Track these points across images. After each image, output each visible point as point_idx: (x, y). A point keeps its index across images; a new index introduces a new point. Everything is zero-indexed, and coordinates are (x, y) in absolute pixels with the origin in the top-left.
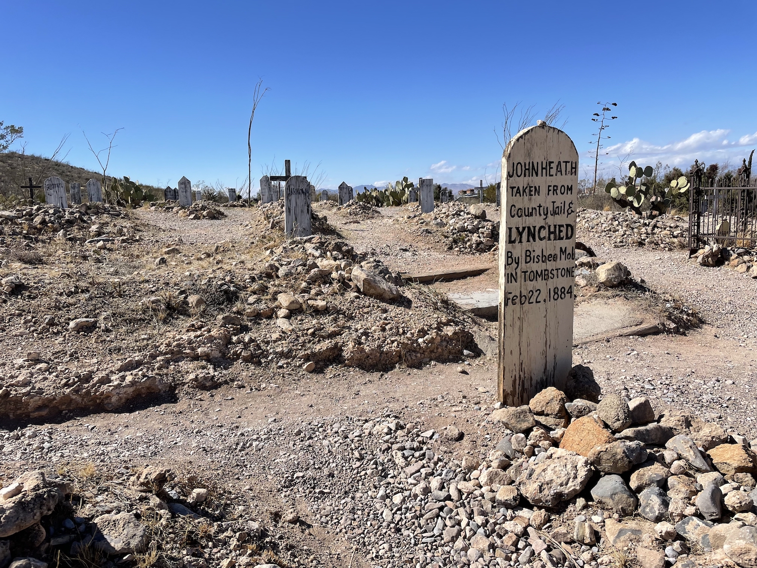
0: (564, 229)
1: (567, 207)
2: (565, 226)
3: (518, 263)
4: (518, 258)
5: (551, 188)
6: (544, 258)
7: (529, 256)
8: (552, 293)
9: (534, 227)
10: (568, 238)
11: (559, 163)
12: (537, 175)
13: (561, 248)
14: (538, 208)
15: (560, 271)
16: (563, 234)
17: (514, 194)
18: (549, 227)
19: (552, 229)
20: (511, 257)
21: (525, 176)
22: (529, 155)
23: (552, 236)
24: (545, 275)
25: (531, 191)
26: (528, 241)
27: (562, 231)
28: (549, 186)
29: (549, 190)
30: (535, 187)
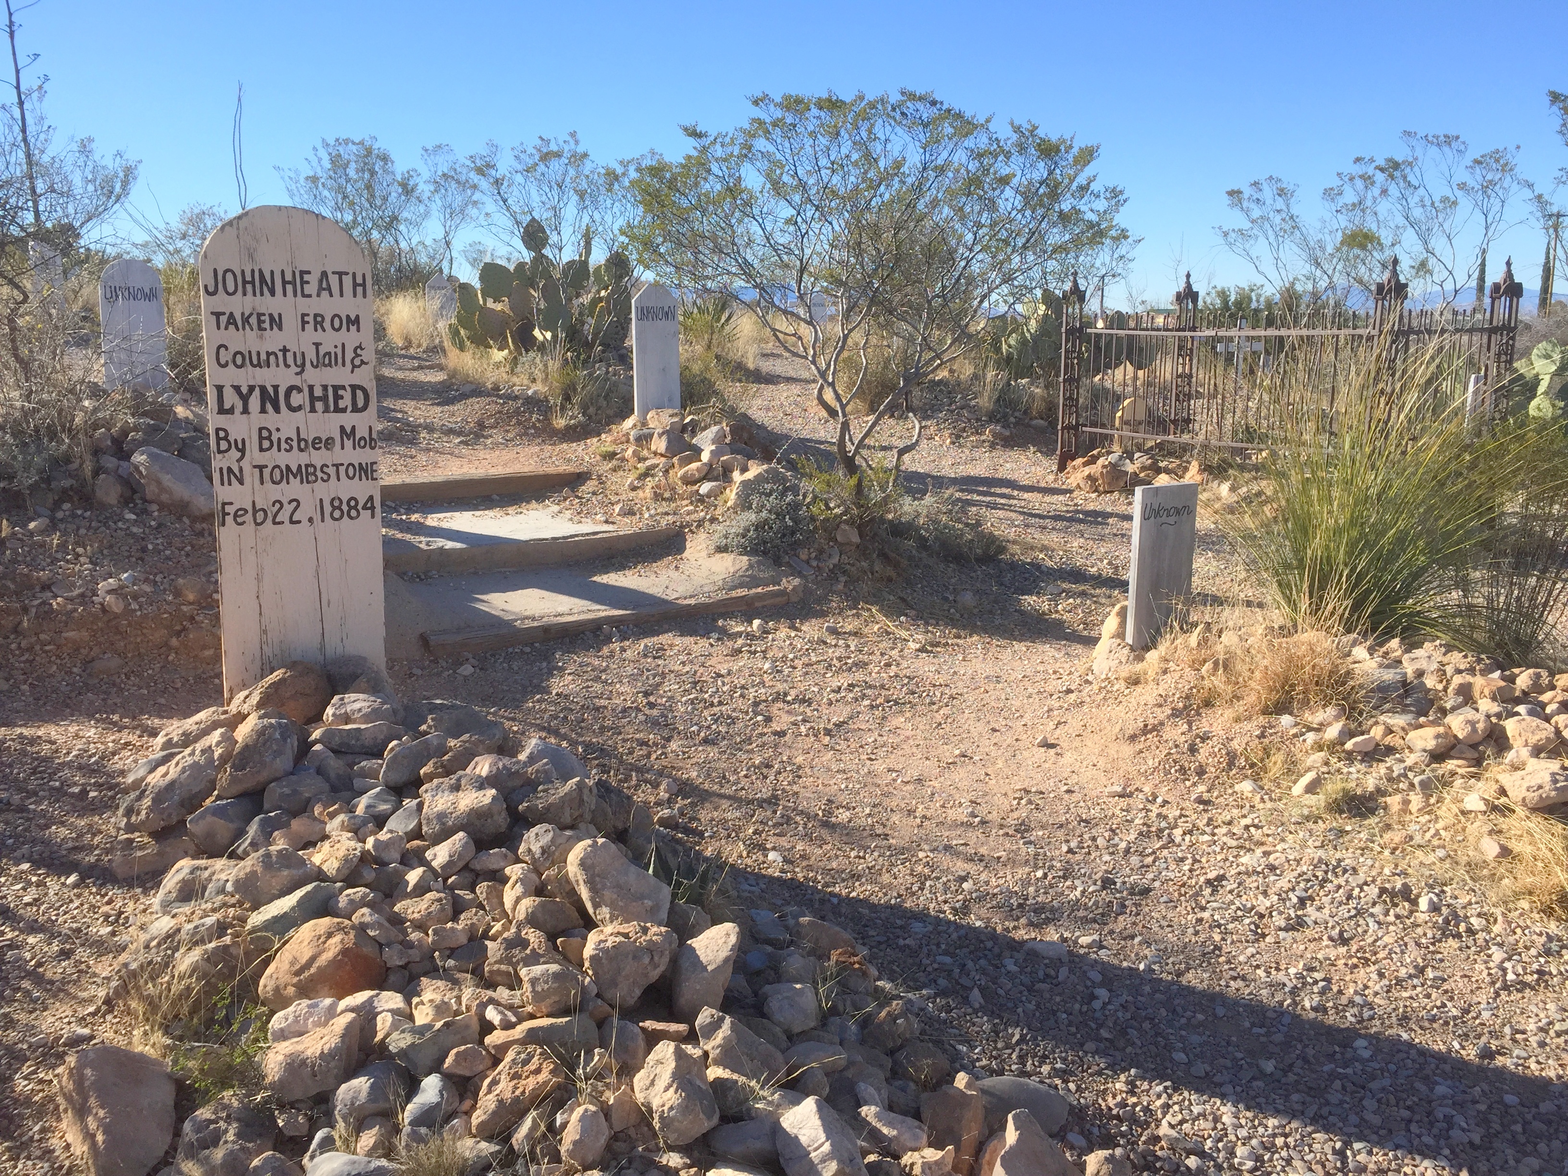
0: (347, 395)
1: (349, 354)
2: (349, 389)
3: (243, 451)
4: (243, 441)
5: (310, 319)
6: (303, 444)
7: (269, 438)
8: (328, 509)
9: (276, 388)
10: (356, 409)
11: (324, 274)
12: (273, 293)
13: (342, 428)
14: (280, 354)
15: (342, 469)
16: (346, 402)
17: (223, 326)
18: (311, 388)
19: (318, 392)
20: (226, 438)
21: (245, 294)
22: (251, 256)
23: (319, 405)
24: (306, 473)
25: (260, 322)
26: (263, 411)
27: (342, 397)
28: (303, 315)
29: (304, 323)
30: (271, 315)
